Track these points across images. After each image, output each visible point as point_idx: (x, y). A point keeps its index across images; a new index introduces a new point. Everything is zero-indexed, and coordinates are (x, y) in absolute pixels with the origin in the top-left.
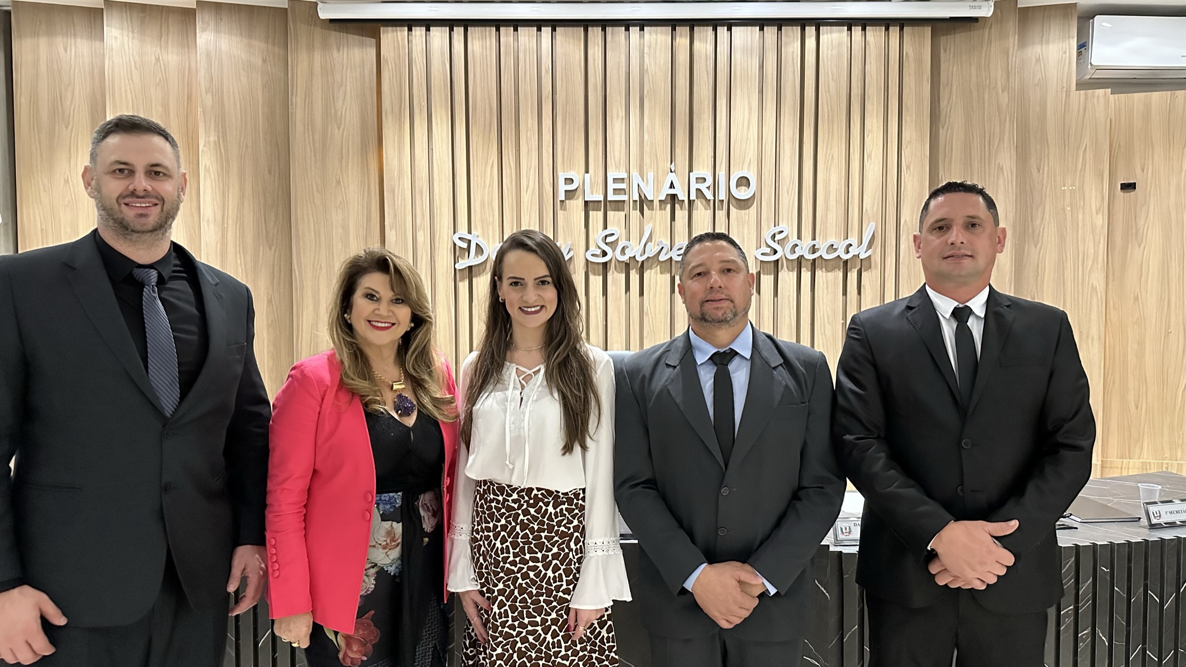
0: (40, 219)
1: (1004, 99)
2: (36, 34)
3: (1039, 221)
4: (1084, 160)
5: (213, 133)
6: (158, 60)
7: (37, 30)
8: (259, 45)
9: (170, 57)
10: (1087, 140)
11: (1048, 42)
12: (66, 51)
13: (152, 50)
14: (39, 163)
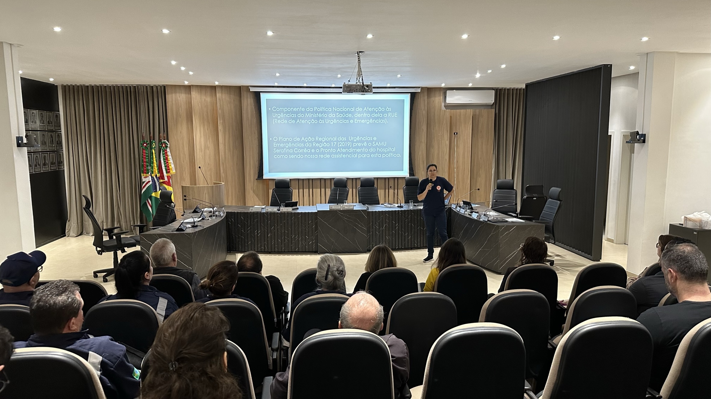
1: (424, 112)
2: (172, 93)
3: (433, 142)
4: (444, 128)
5: (221, 120)
6: (205, 100)
8: (232, 96)
9: (208, 99)
10: (444, 122)
11: (436, 97)
12: (179, 97)
13: (204, 97)
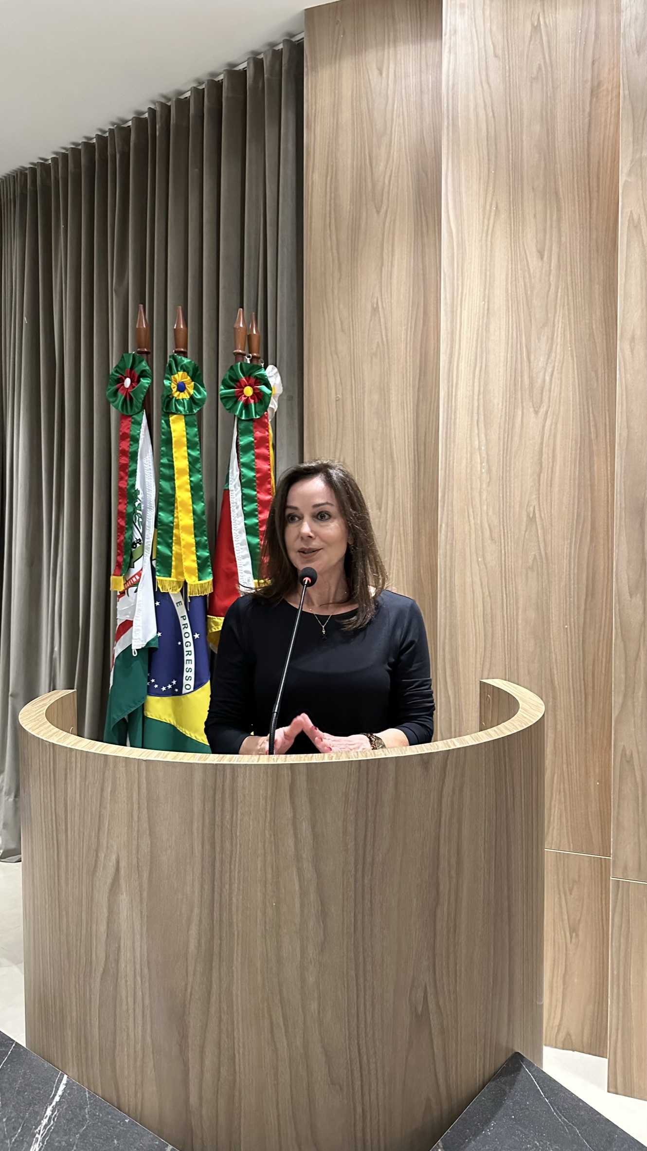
0: (336, 381)
7: (339, 49)
9: (560, 18)
13: (527, 14)
14: (336, 282)
